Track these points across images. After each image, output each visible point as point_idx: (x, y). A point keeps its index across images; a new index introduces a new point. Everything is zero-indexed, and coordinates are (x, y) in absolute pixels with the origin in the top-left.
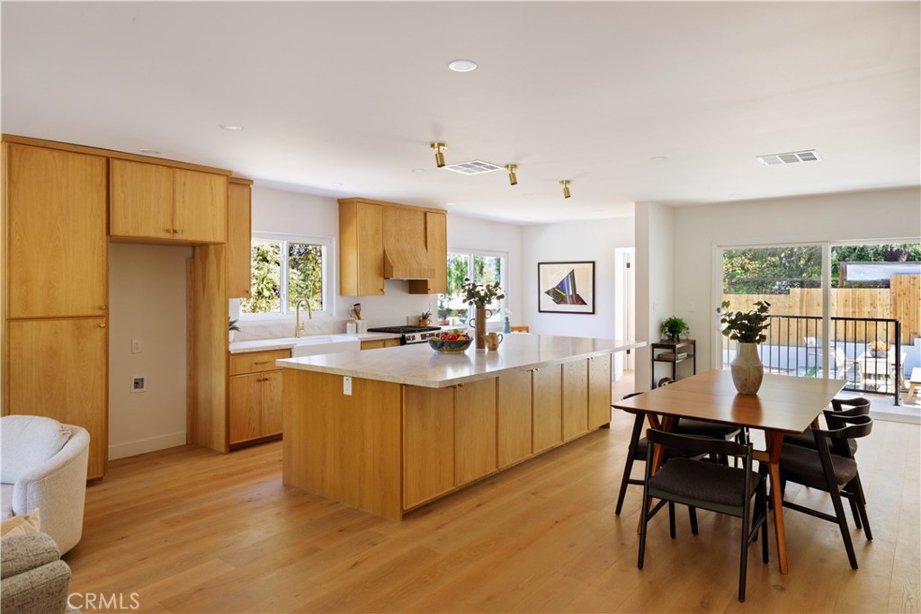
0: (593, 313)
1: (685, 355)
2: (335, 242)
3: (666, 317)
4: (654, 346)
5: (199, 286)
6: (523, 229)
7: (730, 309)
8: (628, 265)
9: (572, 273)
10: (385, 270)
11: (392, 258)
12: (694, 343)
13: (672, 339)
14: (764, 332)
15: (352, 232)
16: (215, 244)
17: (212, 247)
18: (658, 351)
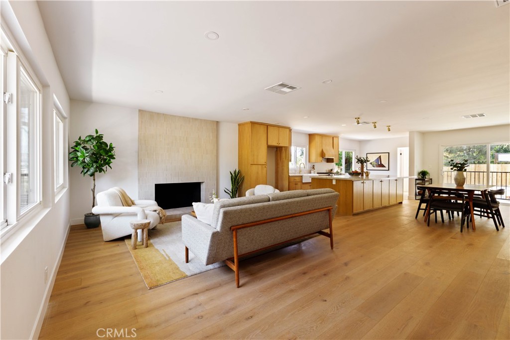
0: (389, 170)
1: (428, 183)
2: (308, 147)
3: (420, 170)
4: (416, 180)
5: (279, 158)
6: (361, 142)
7: (453, 162)
8: (401, 154)
9: (380, 157)
10: (322, 154)
11: (324, 151)
12: (431, 179)
13: (423, 177)
14: (466, 168)
15: (313, 144)
16: (285, 147)
17: (284, 148)
18: (418, 182)
